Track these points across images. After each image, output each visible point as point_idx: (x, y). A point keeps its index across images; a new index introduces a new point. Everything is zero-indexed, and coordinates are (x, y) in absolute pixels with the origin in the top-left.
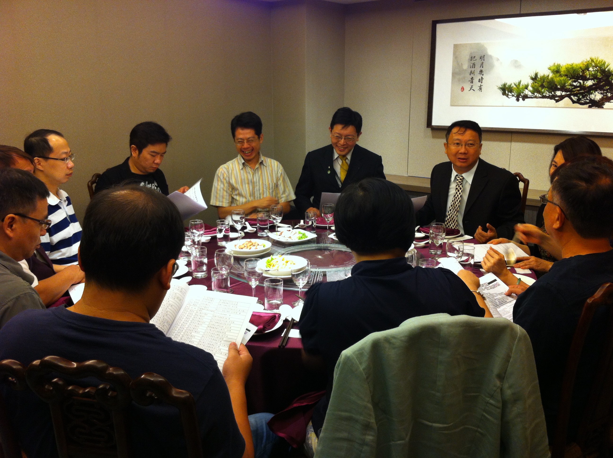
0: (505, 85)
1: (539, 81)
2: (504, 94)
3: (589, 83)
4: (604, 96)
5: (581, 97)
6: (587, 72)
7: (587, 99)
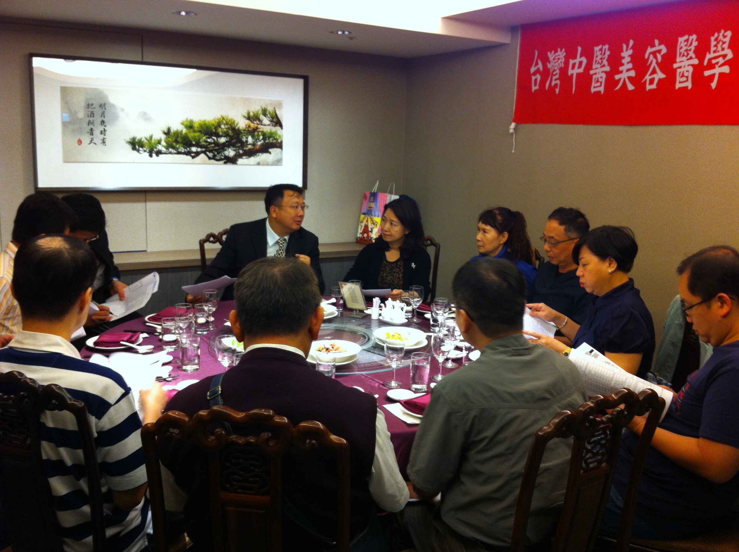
0: (134, 139)
1: (172, 136)
2: (134, 149)
3: (223, 140)
4: (237, 152)
5: (216, 153)
6: (220, 129)
7: (222, 156)
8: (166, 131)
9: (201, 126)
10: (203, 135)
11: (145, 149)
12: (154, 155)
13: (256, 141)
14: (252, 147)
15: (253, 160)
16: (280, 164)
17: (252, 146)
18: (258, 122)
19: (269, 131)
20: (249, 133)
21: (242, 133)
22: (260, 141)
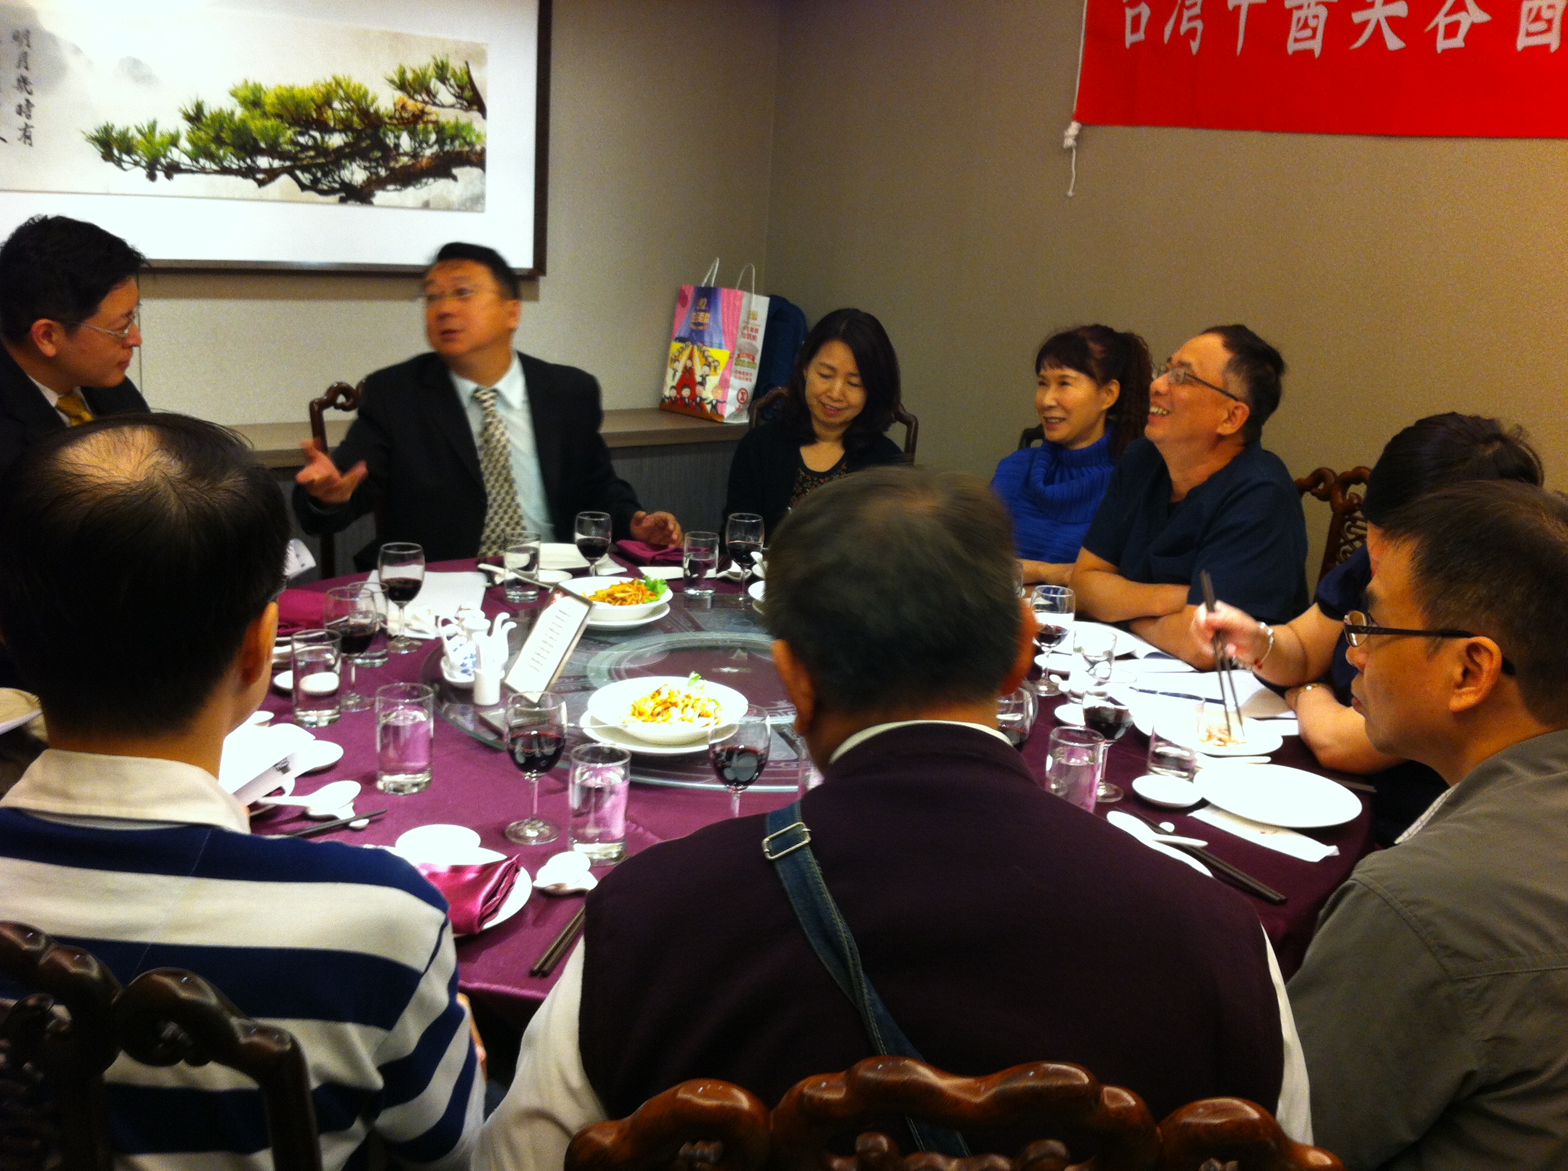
0: (107, 130)
1: (208, 126)
2: (107, 156)
3: (336, 140)
4: (371, 173)
5: (319, 175)
6: (330, 112)
7: (335, 181)
8: (192, 113)
9: (282, 101)
10: (287, 125)
11: (137, 158)
12: (160, 175)
13: (420, 146)
14: (410, 163)
15: (412, 194)
16: (479, 207)
17: (409, 160)
18: (426, 99)
19: (452, 121)
20: (404, 124)
21: (386, 123)
22: (431, 147)
